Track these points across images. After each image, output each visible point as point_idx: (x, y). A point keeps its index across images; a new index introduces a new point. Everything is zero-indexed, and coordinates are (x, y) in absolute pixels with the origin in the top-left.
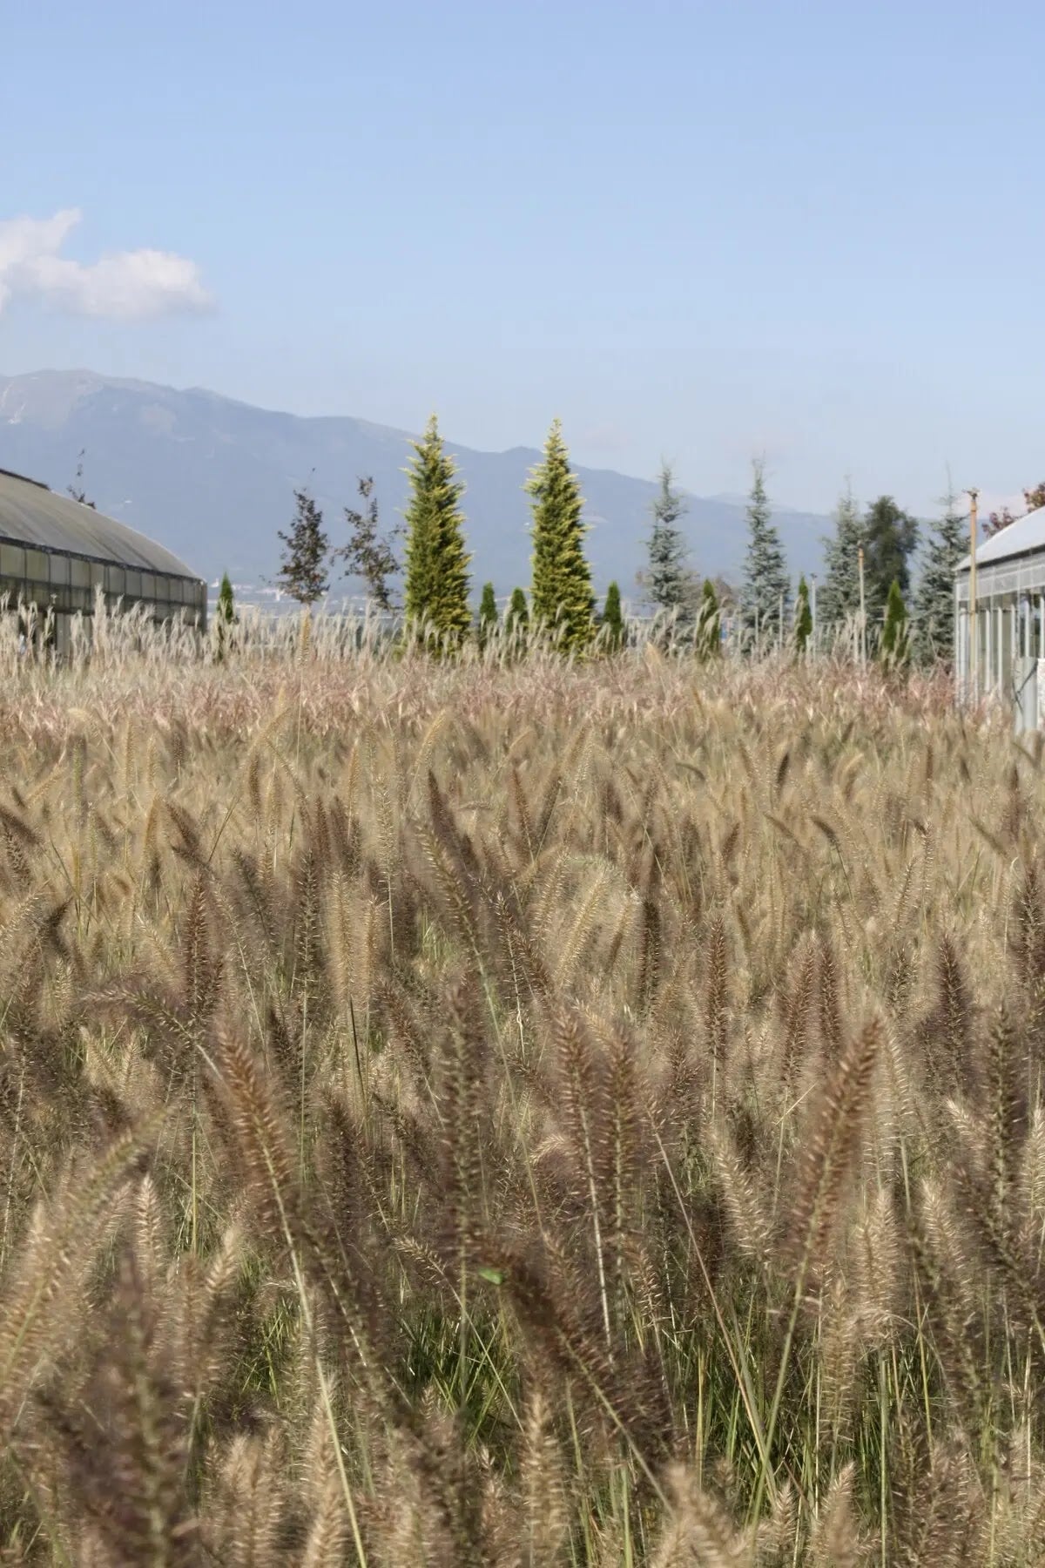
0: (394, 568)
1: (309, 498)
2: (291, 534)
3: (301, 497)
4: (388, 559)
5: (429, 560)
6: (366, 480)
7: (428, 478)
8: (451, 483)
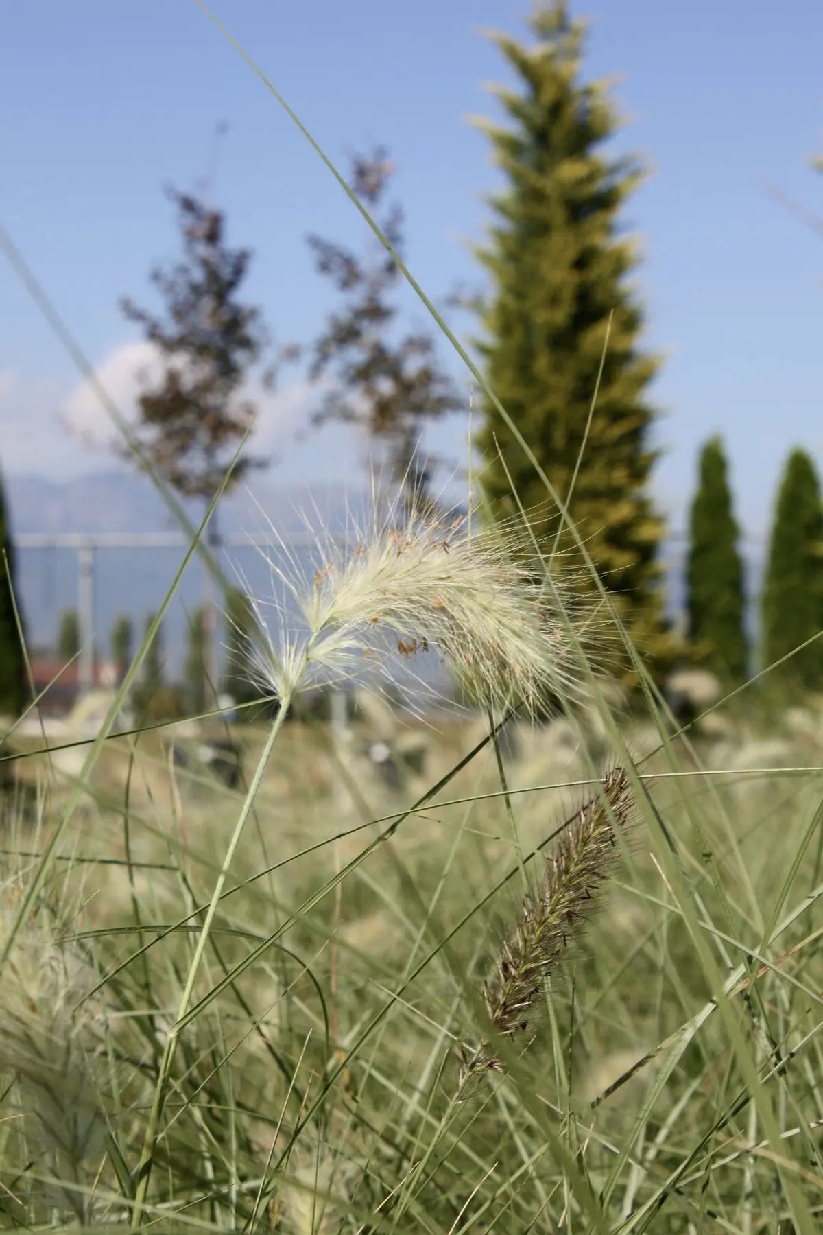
0: (443, 405)
1: (210, 201)
2: (157, 306)
3: (189, 205)
4: (427, 376)
5: (542, 363)
6: (369, 158)
7: (542, 137)
8: (604, 153)
